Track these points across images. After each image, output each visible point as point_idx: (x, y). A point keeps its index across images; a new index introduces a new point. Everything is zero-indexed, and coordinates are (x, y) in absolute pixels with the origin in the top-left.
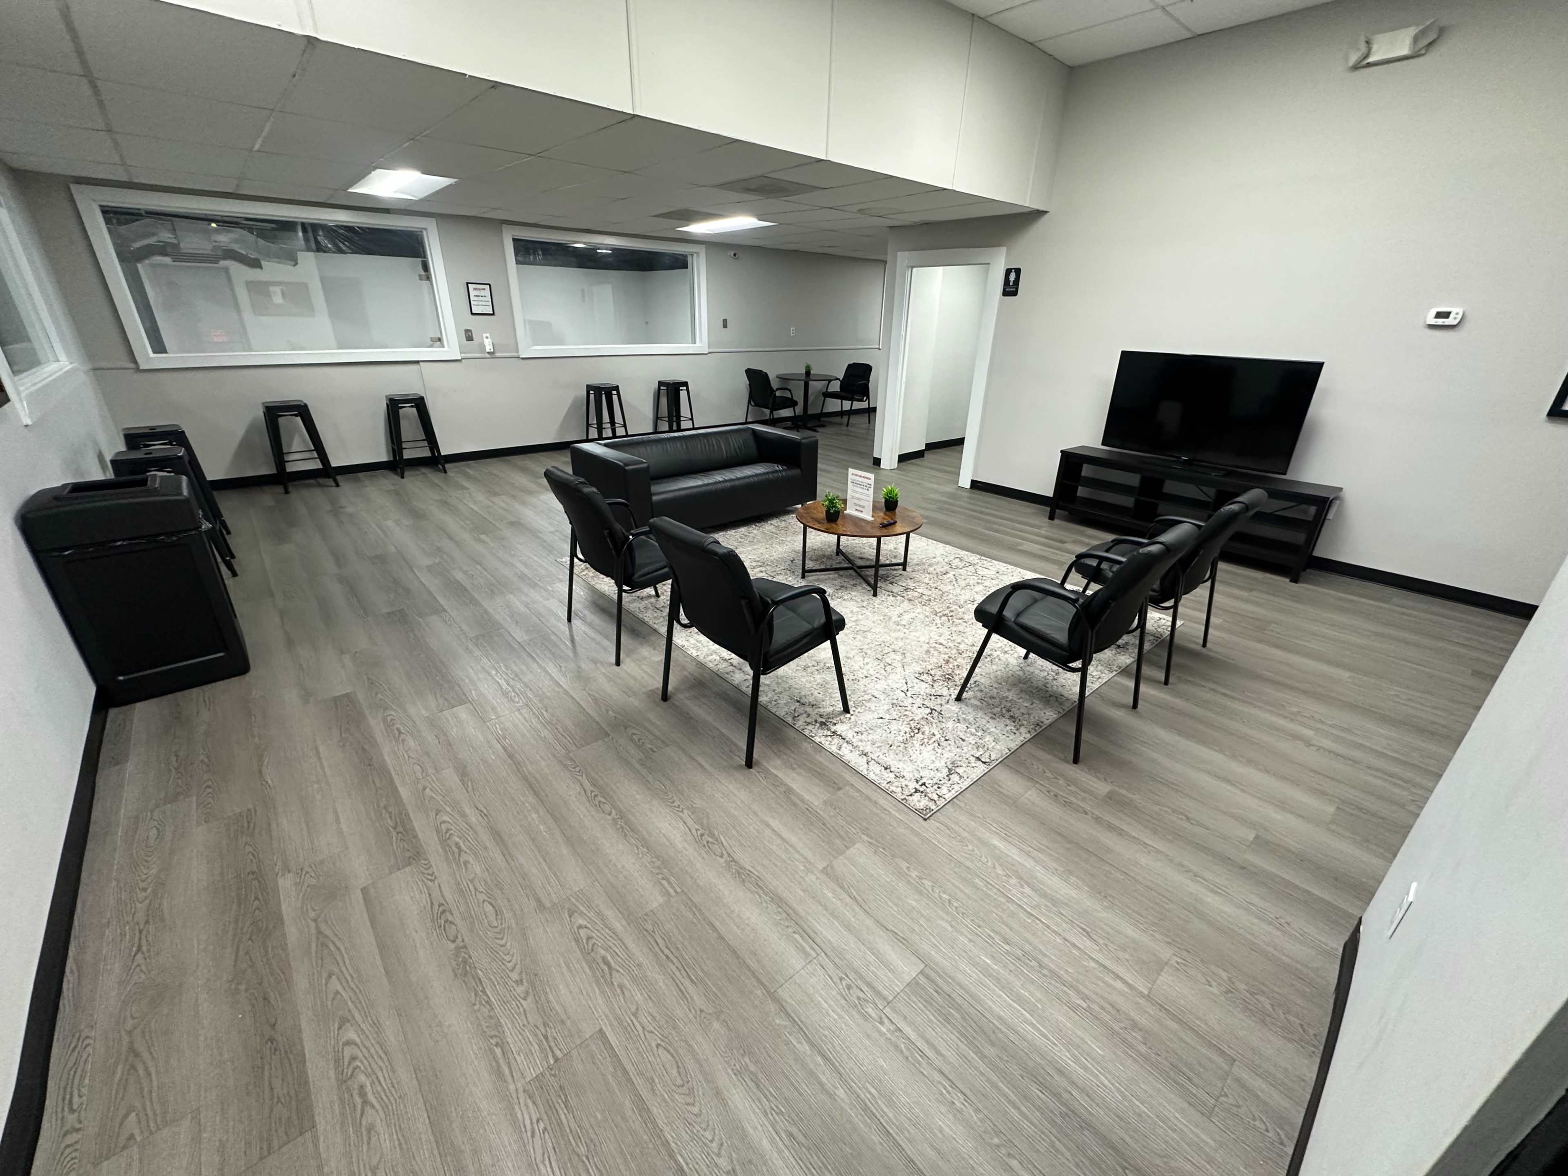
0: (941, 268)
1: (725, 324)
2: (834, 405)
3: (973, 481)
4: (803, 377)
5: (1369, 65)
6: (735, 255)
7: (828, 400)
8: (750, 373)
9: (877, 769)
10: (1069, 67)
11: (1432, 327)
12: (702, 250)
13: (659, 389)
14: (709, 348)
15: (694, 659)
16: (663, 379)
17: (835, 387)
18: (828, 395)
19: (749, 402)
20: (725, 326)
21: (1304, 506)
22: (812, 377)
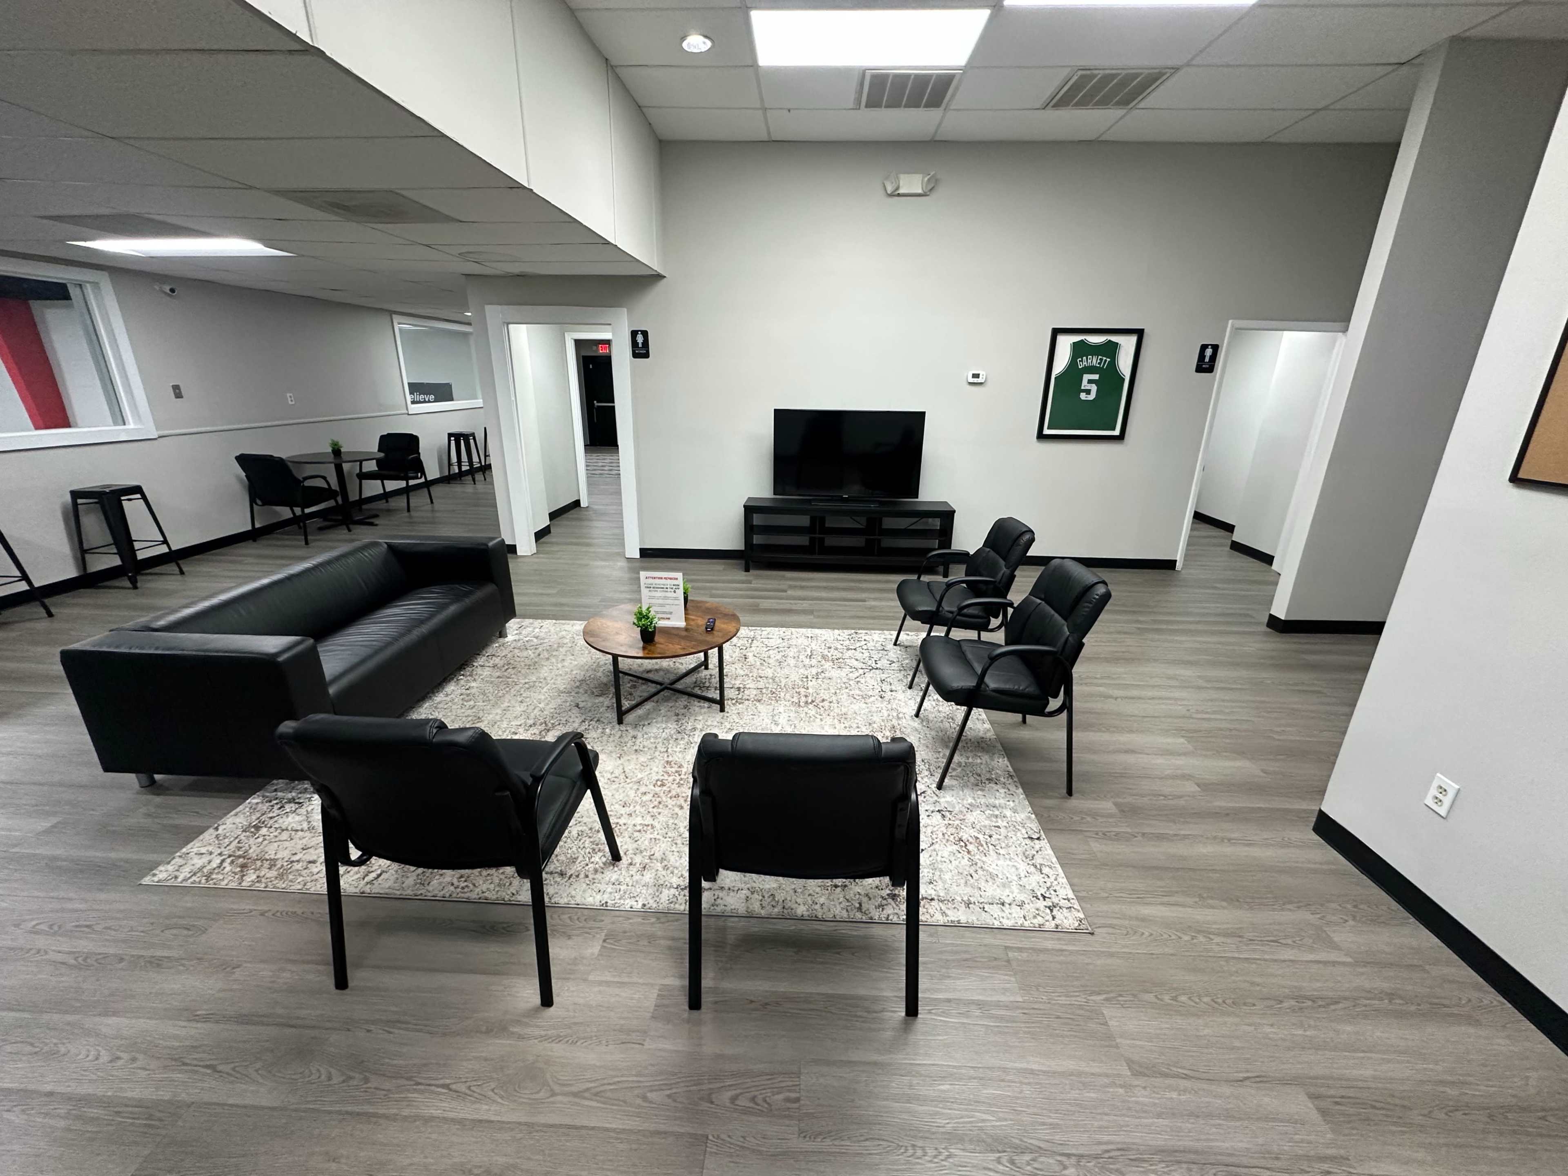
0: (525, 326)
1: (177, 392)
2: (373, 488)
3: (641, 550)
4: (331, 458)
5: (899, 195)
6: (172, 290)
7: (365, 482)
8: (242, 460)
9: (995, 910)
10: (660, 141)
11: (970, 384)
12: (104, 280)
13: (75, 505)
14: (157, 429)
15: (646, 913)
16: (75, 487)
17: (371, 466)
18: (363, 476)
19: (252, 502)
20: (178, 395)
21: (924, 520)
22: (344, 457)
